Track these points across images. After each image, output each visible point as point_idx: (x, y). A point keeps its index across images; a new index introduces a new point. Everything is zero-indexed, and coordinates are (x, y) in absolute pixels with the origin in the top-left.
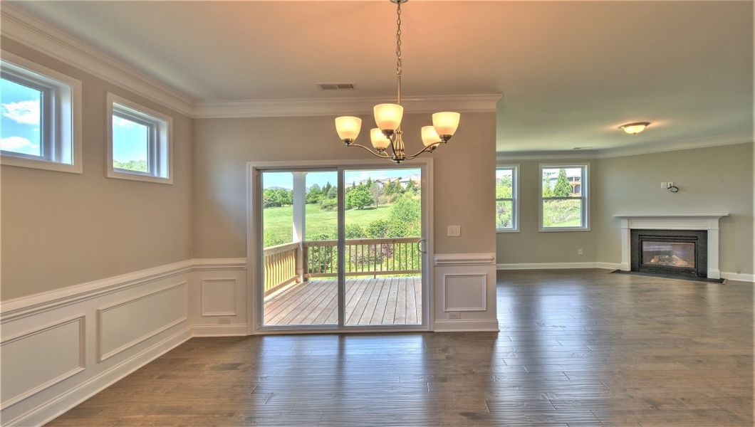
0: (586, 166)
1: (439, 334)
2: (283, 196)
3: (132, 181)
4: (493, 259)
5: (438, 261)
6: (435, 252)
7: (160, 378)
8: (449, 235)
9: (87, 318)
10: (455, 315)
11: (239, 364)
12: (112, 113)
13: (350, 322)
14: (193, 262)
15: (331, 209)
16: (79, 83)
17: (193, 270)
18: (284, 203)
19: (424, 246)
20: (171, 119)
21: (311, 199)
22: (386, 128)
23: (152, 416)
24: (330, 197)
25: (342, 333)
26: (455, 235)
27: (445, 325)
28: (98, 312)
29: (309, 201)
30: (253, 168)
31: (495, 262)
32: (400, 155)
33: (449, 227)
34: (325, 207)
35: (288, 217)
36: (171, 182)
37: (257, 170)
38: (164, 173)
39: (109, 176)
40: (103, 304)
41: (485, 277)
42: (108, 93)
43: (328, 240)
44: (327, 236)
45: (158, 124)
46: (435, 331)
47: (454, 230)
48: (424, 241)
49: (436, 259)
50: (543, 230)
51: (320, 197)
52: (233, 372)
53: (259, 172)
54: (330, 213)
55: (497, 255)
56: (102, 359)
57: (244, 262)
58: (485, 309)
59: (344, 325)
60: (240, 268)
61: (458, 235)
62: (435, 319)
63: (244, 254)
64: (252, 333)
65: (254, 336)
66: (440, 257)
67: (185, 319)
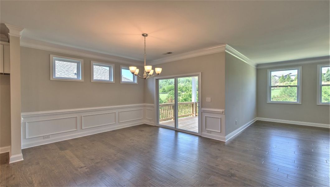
4: (223, 112)
5: (203, 110)
6: (202, 107)
8: (207, 101)
9: (116, 113)
10: (209, 132)
11: (144, 131)
13: (180, 126)
16: (114, 65)
17: (144, 106)
19: (198, 105)
27: (206, 135)
28: (119, 112)
32: (145, 77)
33: (207, 98)
36: (138, 84)
37: (157, 79)
38: (136, 82)
41: (220, 119)
42: (121, 65)
46: (202, 136)
47: (208, 99)
48: (199, 103)
56: (120, 122)
57: (154, 105)
58: (220, 132)
59: (177, 128)
60: (153, 107)
61: (210, 101)
62: (202, 131)
63: (153, 103)
64: (155, 125)
65: (156, 126)
66: (203, 109)
67: (142, 118)
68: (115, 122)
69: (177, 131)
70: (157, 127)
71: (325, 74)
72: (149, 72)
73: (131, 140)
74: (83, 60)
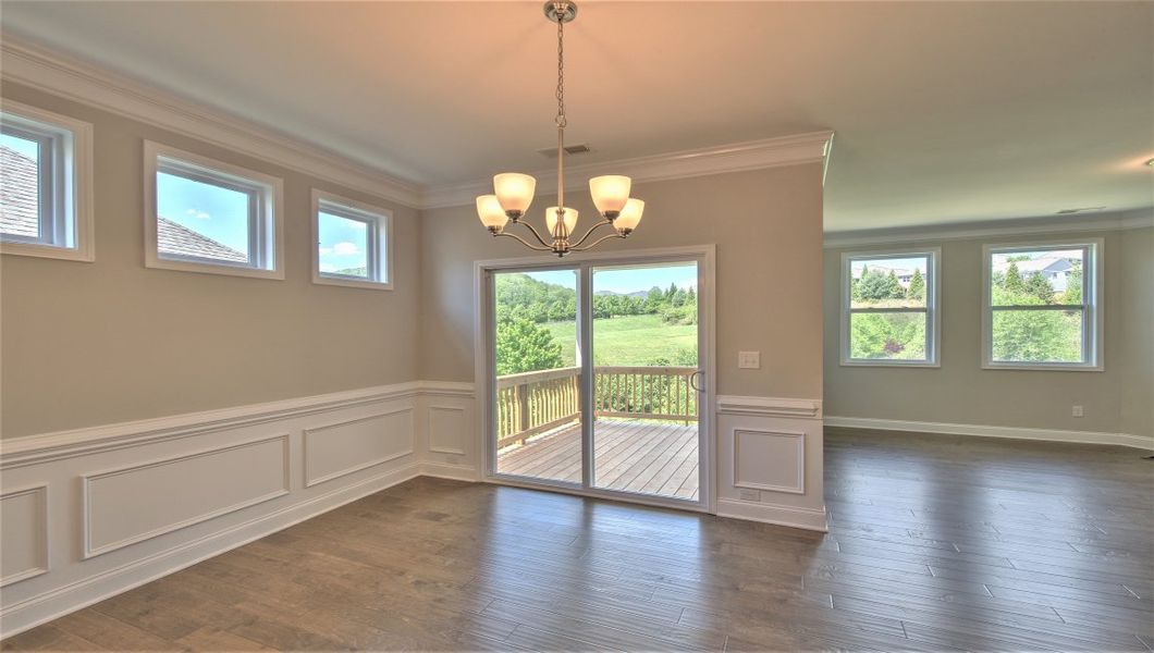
0: (1095, 245)
1: (722, 520)
2: (614, 305)
3: (344, 288)
4: (816, 410)
5: (722, 405)
6: (718, 392)
7: (363, 516)
8: (740, 366)
9: (290, 438)
10: (750, 494)
11: (445, 515)
12: (318, 210)
13: (600, 481)
14: (420, 384)
15: (676, 322)
16: (280, 181)
17: (420, 393)
18: (614, 314)
19: (702, 382)
20: (391, 213)
21: (649, 308)
22: (511, 208)
23: (332, 557)
24: (675, 306)
25: (589, 497)
26: (749, 366)
27: (732, 506)
28: (304, 432)
29: (646, 310)
30: (482, 267)
31: (819, 414)
32: (561, 245)
33: (740, 353)
34: (668, 319)
35: (617, 333)
36: (391, 288)
37: (486, 270)
38: (384, 278)
39: (315, 281)
40: (309, 423)
41: (802, 438)
42: (313, 190)
43: (667, 365)
44: (666, 361)
45: (377, 219)
46: (719, 514)
47: (748, 359)
48: (703, 373)
49: (719, 402)
50: (990, 365)
51: (662, 305)
52: (434, 523)
53: (489, 273)
54: (674, 327)
55: (824, 403)
56: (309, 485)
57: (471, 388)
58: (802, 492)
59: (591, 486)
60: (468, 396)
61: (756, 366)
62: (718, 495)
63: (471, 378)
64: (479, 480)
65: (482, 484)
66: (724, 399)
67: (411, 451)
68: (287, 486)
69: (591, 499)
70: (486, 489)
71: (858, 280)
72: (612, 216)
73: (418, 583)
74: (91, 125)
